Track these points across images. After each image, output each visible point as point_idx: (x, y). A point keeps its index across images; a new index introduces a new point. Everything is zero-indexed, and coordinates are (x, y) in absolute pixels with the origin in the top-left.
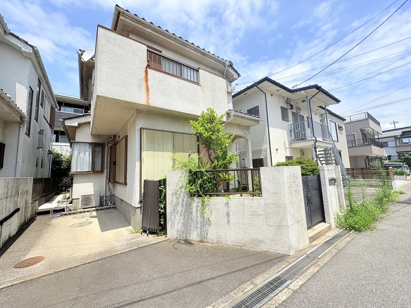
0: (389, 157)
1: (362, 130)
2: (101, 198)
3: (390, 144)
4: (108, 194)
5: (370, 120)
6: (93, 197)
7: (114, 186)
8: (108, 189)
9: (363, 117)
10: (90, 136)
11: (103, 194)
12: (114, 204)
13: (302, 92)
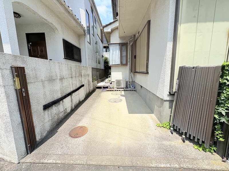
2: (127, 82)
4: (131, 80)
6: (122, 82)
7: (134, 75)
8: (130, 77)
10: (118, 38)
11: (128, 80)
12: (135, 88)
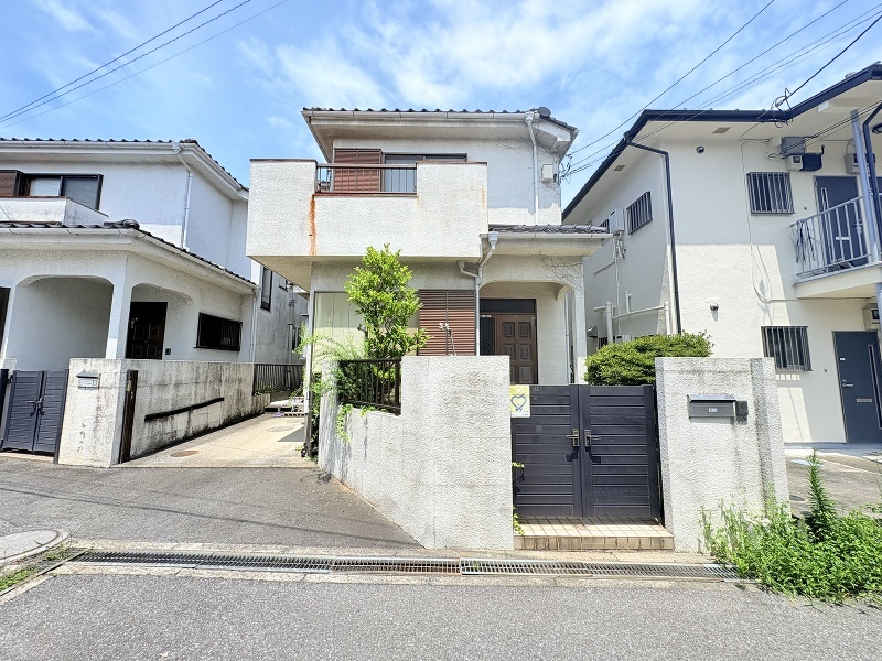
13: (824, 107)
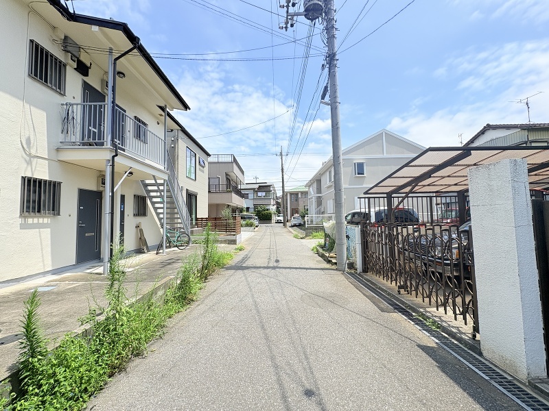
0: (248, 209)
1: (227, 175)
3: (251, 196)
5: (234, 165)
9: (229, 159)
13: (95, 28)
